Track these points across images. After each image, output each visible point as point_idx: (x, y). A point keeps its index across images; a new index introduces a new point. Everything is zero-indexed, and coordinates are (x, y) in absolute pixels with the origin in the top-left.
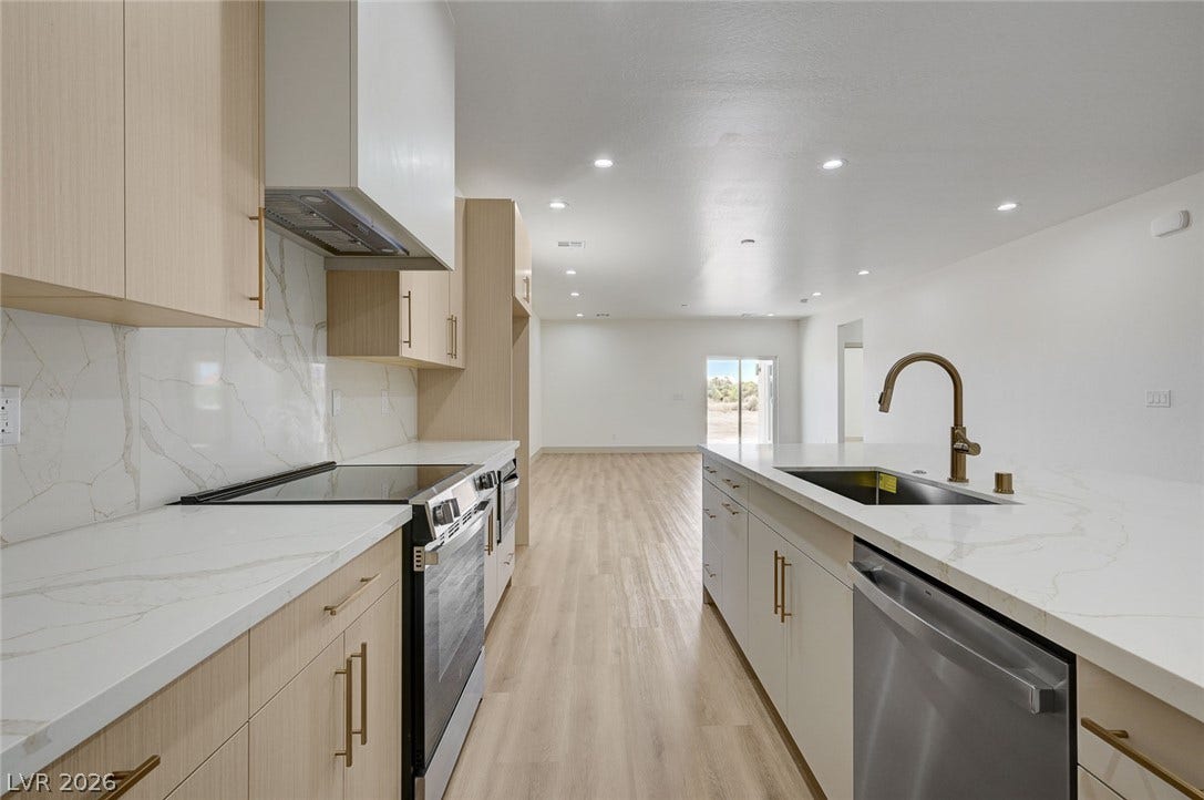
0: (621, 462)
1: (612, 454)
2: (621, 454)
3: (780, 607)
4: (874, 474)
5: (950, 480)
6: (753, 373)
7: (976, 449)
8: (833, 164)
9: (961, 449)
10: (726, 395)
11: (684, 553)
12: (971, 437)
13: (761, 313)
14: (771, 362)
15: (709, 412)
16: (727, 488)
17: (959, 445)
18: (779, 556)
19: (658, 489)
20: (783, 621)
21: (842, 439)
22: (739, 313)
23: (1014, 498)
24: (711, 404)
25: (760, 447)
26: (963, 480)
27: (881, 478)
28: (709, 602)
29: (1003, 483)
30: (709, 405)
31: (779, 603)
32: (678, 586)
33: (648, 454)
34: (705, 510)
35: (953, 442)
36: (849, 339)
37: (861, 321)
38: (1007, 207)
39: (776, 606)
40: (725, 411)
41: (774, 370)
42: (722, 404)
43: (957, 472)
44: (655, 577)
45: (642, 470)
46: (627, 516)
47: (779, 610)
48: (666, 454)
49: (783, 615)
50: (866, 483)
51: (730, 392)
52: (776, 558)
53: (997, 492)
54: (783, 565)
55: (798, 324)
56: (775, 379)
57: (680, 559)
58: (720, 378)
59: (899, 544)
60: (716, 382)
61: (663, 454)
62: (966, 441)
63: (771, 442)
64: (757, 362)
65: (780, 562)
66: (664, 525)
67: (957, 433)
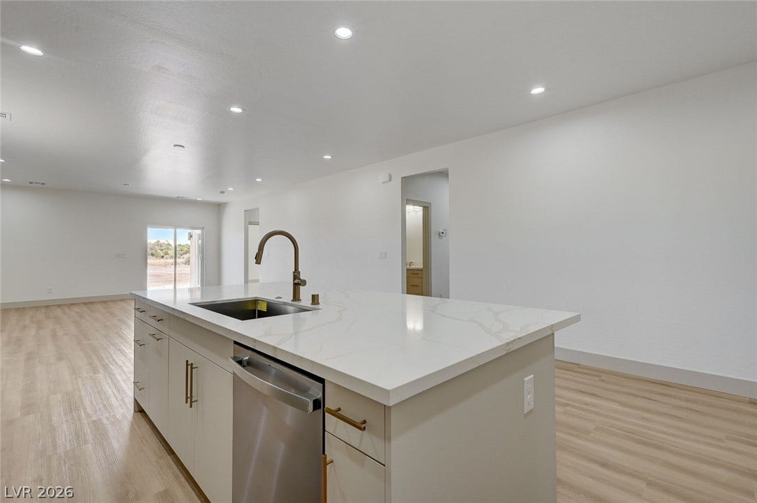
0: (58, 312)
1: (47, 307)
2: (59, 306)
3: (190, 399)
4: (255, 301)
5: (293, 301)
6: (187, 238)
7: (304, 283)
8: (236, 110)
9: (298, 283)
10: (166, 254)
11: (119, 378)
12: (302, 277)
13: (192, 197)
14: (199, 232)
15: (148, 267)
16: (153, 322)
17: (296, 281)
18: (189, 363)
19: (97, 331)
20: (191, 407)
21: (246, 281)
22: (175, 195)
23: (320, 306)
24: (150, 260)
25: (191, 290)
26: (299, 300)
27: (258, 303)
28: (140, 410)
29: (315, 299)
30: (149, 261)
31: (189, 396)
32: (111, 405)
33: (89, 303)
34: (136, 341)
35: (294, 280)
36: (251, 219)
37: (258, 209)
38: (327, 157)
39: (187, 398)
40: (166, 265)
41: (202, 237)
42: (162, 260)
43: (296, 297)
44: (87, 404)
45: (81, 317)
46: (60, 357)
47: (189, 399)
48: (106, 302)
49: (191, 402)
50: (251, 307)
51: (169, 252)
52: (187, 365)
53: (312, 304)
54: (192, 368)
55: (219, 207)
56: (202, 243)
57: (115, 384)
58: (161, 241)
59: (255, 341)
60: (158, 244)
61: (105, 302)
62: (300, 279)
63: (200, 286)
64: (190, 231)
65: (190, 367)
66: (100, 359)
67: (296, 275)
